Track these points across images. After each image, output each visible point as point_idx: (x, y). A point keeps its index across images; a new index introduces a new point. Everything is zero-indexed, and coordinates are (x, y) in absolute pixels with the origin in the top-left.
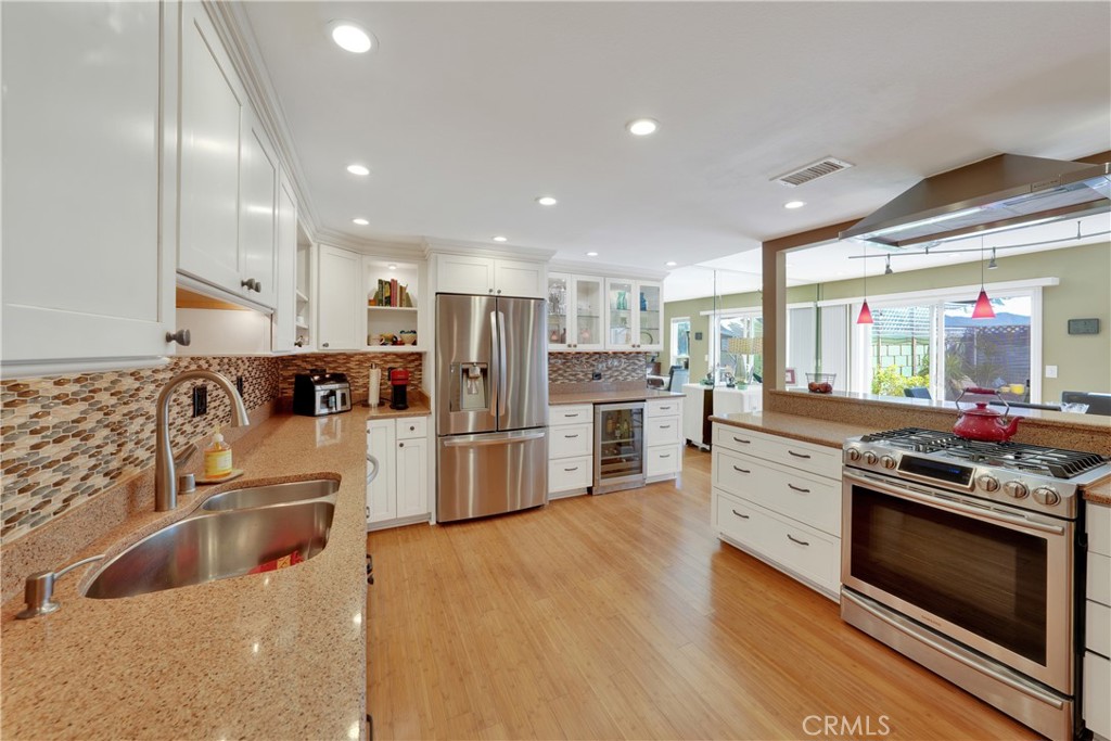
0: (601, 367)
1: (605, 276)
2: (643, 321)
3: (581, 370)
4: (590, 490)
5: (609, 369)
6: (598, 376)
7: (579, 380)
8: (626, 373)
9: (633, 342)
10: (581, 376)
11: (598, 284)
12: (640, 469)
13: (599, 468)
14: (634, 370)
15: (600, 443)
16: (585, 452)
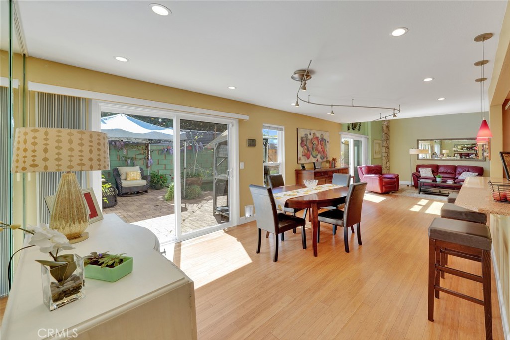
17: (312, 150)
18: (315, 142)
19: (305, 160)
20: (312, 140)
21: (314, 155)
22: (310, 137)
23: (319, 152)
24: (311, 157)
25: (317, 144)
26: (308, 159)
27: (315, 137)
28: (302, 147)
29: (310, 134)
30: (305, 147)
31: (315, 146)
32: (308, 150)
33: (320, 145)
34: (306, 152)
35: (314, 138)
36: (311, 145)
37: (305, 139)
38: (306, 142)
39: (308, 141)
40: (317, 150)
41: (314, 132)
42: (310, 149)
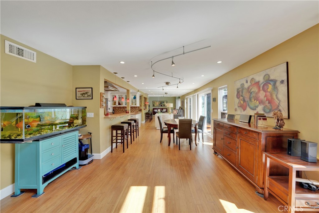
17: (249, 100)
18: (255, 89)
19: (241, 112)
20: (248, 88)
21: (252, 106)
22: (246, 86)
23: (261, 102)
24: (248, 108)
26: (244, 110)
27: (253, 83)
28: (238, 98)
29: (247, 82)
30: (241, 98)
31: (253, 95)
32: (244, 101)
33: (262, 92)
34: (242, 102)
35: (252, 85)
36: (248, 95)
37: (241, 89)
38: (242, 92)
39: (245, 91)
40: (257, 99)
41: (251, 77)
42: (247, 99)
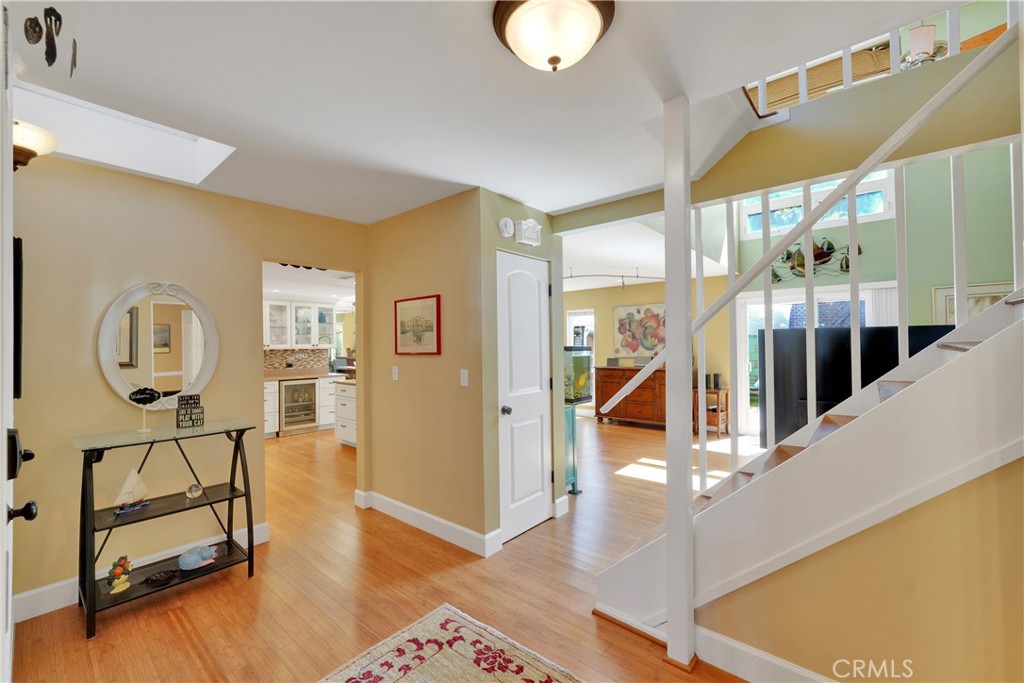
0: (291, 359)
1: (291, 301)
2: (320, 329)
3: (276, 362)
4: (278, 434)
5: (299, 360)
6: (290, 366)
7: (275, 368)
8: (312, 363)
9: (313, 343)
10: (277, 365)
11: (285, 307)
12: (313, 420)
13: (283, 420)
14: (319, 361)
15: (283, 406)
16: (272, 410)
17: (642, 336)
18: (651, 324)
19: (628, 353)
20: (642, 321)
21: (648, 345)
22: (637, 317)
23: (661, 340)
24: (641, 348)
25: (655, 325)
26: (634, 351)
27: (649, 315)
28: (622, 333)
29: (639, 312)
30: (628, 333)
31: (649, 331)
32: (634, 337)
33: (662, 328)
34: (630, 340)
35: (647, 317)
36: (641, 330)
37: (628, 321)
38: (630, 326)
39: (634, 325)
40: (655, 336)
41: (646, 306)
42: (639, 336)
